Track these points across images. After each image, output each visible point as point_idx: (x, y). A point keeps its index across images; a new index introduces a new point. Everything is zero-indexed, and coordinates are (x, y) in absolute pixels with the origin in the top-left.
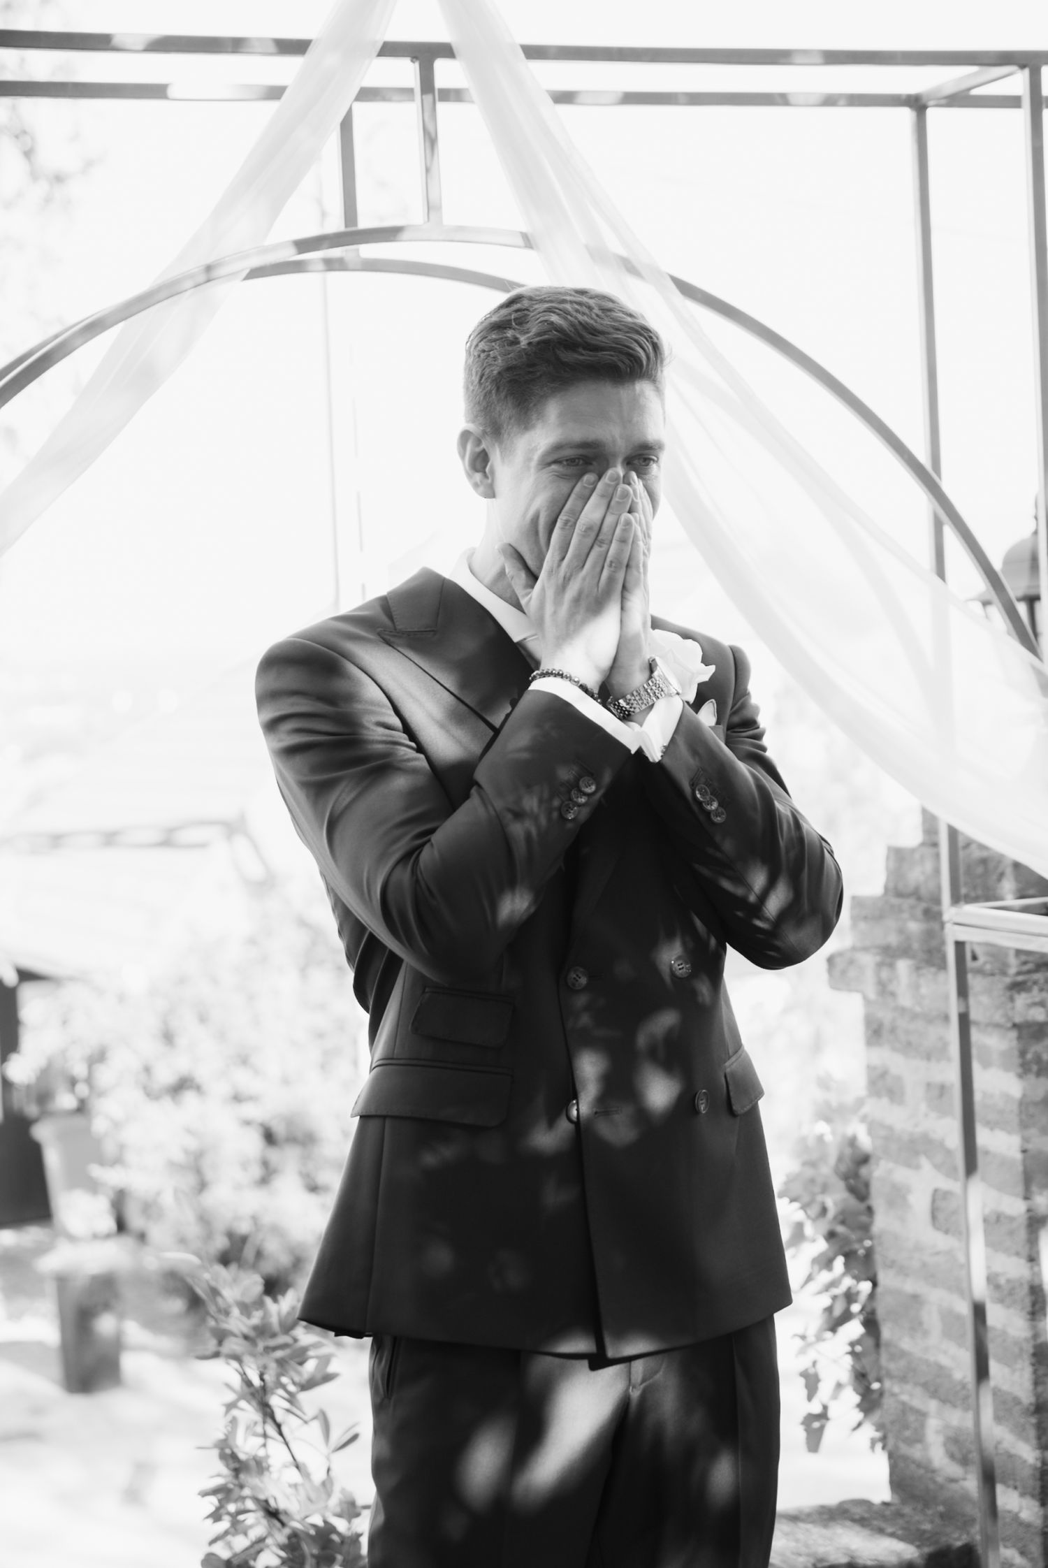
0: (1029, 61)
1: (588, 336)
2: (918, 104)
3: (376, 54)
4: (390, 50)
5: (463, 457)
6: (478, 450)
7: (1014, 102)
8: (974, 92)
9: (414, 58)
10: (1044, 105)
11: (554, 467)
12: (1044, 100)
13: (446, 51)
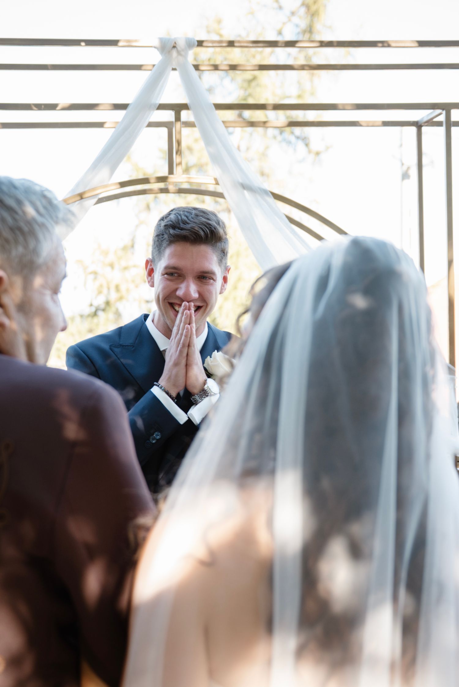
0: (447, 107)
1: (181, 224)
2: (418, 125)
3: (156, 108)
4: (162, 107)
5: (146, 270)
6: (151, 267)
7: (439, 124)
8: (435, 120)
9: (173, 110)
10: (452, 126)
11: (166, 276)
12: (452, 123)
13: (185, 107)
